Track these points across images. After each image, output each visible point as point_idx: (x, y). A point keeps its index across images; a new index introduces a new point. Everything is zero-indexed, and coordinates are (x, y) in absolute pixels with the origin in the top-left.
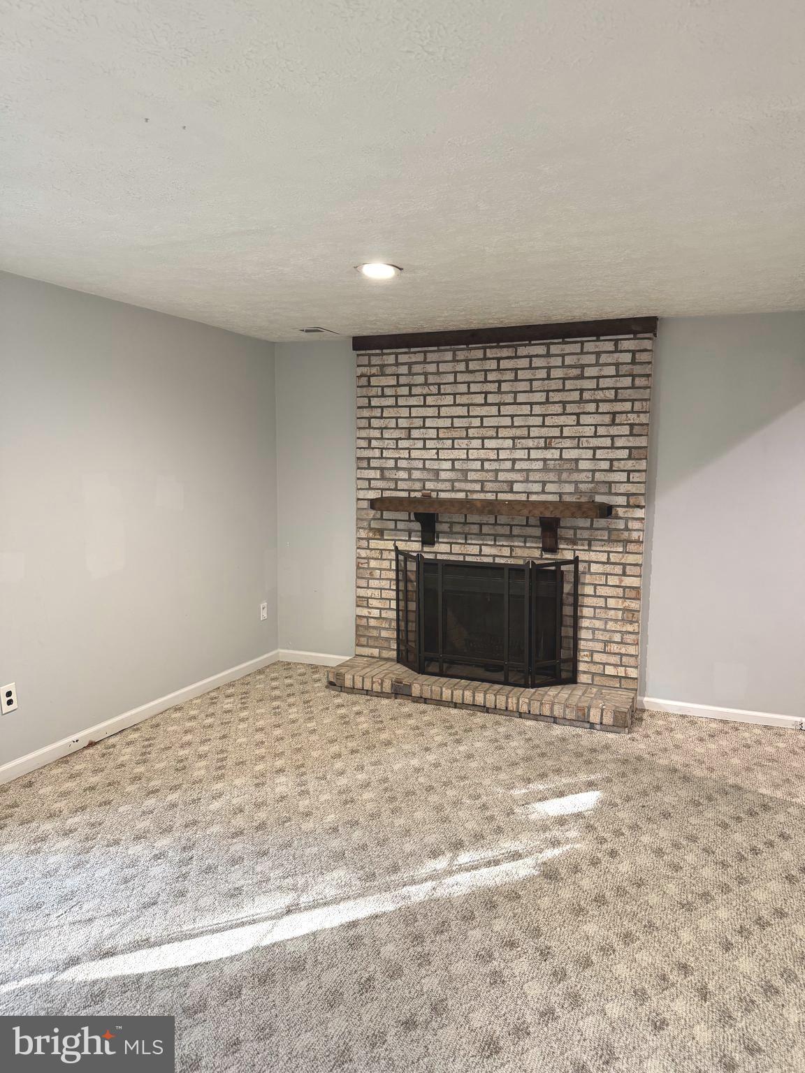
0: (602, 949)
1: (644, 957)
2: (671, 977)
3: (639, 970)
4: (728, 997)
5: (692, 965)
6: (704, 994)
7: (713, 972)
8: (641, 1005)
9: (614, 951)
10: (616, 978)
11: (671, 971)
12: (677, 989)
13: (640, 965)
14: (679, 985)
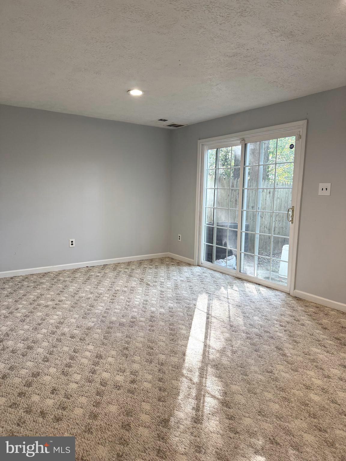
0: (99, 403)
1: (79, 411)
2: (61, 411)
3: (76, 405)
4: (31, 419)
5: (55, 424)
6: (43, 414)
7: (43, 426)
8: (65, 393)
9: (94, 406)
10: (82, 396)
11: (62, 413)
12: (55, 407)
13: (78, 407)
14: (56, 410)
